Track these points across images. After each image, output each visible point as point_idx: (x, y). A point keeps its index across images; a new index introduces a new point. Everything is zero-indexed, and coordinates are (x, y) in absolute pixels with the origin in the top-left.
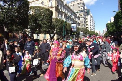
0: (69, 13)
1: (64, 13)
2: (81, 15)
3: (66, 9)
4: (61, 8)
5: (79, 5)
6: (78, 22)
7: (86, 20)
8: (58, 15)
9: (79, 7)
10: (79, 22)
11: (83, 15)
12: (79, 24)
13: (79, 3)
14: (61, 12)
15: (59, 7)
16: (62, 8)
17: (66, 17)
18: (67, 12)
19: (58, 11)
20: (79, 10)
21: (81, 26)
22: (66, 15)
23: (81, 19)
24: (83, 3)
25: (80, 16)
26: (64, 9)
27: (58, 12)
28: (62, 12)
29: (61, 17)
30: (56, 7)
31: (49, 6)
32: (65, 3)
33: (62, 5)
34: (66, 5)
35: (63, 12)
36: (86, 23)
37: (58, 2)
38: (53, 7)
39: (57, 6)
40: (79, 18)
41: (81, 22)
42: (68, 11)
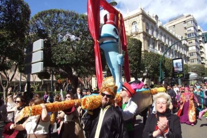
0: (167, 40)
1: (159, 40)
2: (190, 41)
3: (161, 34)
4: (152, 33)
5: (186, 25)
6: (184, 55)
7: (201, 51)
8: (149, 45)
9: (185, 28)
10: (188, 55)
11: (194, 41)
12: (187, 59)
13: (185, 22)
14: (153, 41)
15: (150, 32)
16: (155, 33)
17: (162, 48)
18: (163, 39)
19: (148, 38)
20: (186, 34)
21: (191, 62)
22: (163, 44)
23: (190, 49)
24: (194, 21)
25: (188, 44)
26: (157, 34)
27: (148, 41)
28: (154, 39)
29: (154, 48)
30: (144, 33)
31: (132, 33)
32: (159, 24)
33: (155, 29)
34: (160, 27)
35: (157, 39)
36: (202, 56)
37: (147, 24)
38: (140, 34)
39: (145, 30)
40: (186, 48)
41: (191, 54)
42: (165, 36)
